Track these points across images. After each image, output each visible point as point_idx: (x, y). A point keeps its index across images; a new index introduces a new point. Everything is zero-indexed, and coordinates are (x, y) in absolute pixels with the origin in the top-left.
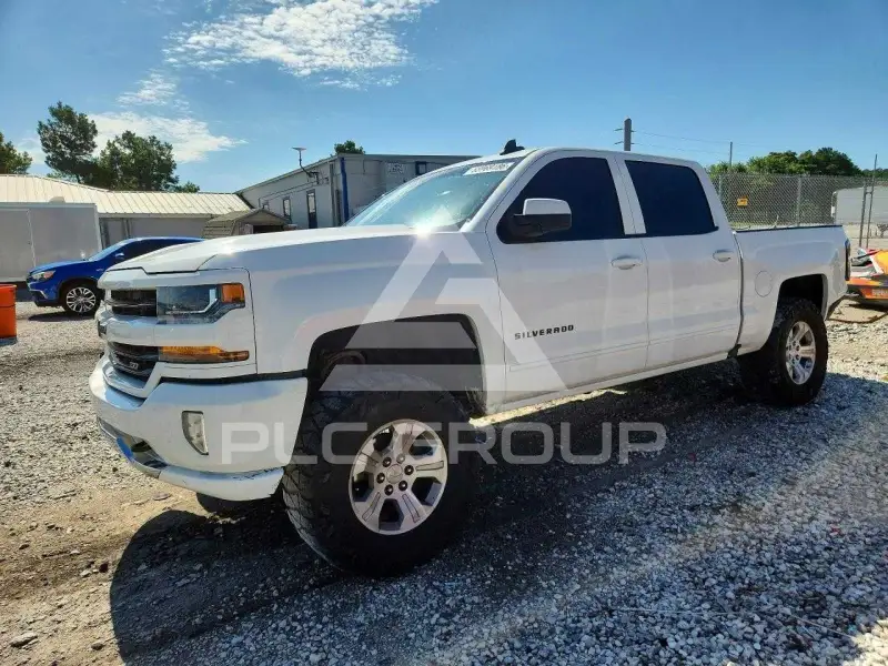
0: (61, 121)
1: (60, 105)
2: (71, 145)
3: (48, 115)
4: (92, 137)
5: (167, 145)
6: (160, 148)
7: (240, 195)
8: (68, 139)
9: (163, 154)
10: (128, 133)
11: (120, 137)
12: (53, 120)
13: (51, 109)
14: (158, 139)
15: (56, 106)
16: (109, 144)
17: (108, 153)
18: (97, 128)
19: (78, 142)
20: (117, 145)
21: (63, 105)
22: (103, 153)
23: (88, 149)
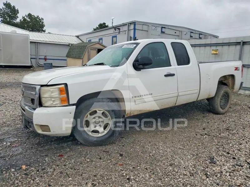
0: (7, 7)
1: (7, 2)
2: (9, 16)
3: (3, 5)
4: (17, 14)
5: (42, 18)
6: (40, 20)
7: (78, 37)
8: (8, 14)
9: (41, 22)
10: (30, 14)
11: (27, 15)
12: (4, 7)
13: (4, 3)
14: (39, 17)
15: (5, 2)
16: (23, 17)
17: (22, 20)
18: (19, 11)
19: (12, 15)
20: (26, 17)
21: (8, 2)
22: (20, 20)
23: (15, 18)
